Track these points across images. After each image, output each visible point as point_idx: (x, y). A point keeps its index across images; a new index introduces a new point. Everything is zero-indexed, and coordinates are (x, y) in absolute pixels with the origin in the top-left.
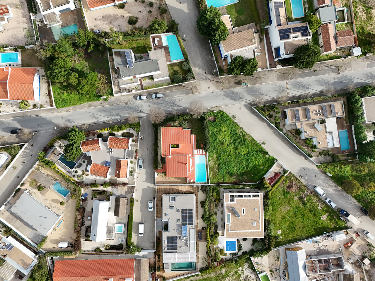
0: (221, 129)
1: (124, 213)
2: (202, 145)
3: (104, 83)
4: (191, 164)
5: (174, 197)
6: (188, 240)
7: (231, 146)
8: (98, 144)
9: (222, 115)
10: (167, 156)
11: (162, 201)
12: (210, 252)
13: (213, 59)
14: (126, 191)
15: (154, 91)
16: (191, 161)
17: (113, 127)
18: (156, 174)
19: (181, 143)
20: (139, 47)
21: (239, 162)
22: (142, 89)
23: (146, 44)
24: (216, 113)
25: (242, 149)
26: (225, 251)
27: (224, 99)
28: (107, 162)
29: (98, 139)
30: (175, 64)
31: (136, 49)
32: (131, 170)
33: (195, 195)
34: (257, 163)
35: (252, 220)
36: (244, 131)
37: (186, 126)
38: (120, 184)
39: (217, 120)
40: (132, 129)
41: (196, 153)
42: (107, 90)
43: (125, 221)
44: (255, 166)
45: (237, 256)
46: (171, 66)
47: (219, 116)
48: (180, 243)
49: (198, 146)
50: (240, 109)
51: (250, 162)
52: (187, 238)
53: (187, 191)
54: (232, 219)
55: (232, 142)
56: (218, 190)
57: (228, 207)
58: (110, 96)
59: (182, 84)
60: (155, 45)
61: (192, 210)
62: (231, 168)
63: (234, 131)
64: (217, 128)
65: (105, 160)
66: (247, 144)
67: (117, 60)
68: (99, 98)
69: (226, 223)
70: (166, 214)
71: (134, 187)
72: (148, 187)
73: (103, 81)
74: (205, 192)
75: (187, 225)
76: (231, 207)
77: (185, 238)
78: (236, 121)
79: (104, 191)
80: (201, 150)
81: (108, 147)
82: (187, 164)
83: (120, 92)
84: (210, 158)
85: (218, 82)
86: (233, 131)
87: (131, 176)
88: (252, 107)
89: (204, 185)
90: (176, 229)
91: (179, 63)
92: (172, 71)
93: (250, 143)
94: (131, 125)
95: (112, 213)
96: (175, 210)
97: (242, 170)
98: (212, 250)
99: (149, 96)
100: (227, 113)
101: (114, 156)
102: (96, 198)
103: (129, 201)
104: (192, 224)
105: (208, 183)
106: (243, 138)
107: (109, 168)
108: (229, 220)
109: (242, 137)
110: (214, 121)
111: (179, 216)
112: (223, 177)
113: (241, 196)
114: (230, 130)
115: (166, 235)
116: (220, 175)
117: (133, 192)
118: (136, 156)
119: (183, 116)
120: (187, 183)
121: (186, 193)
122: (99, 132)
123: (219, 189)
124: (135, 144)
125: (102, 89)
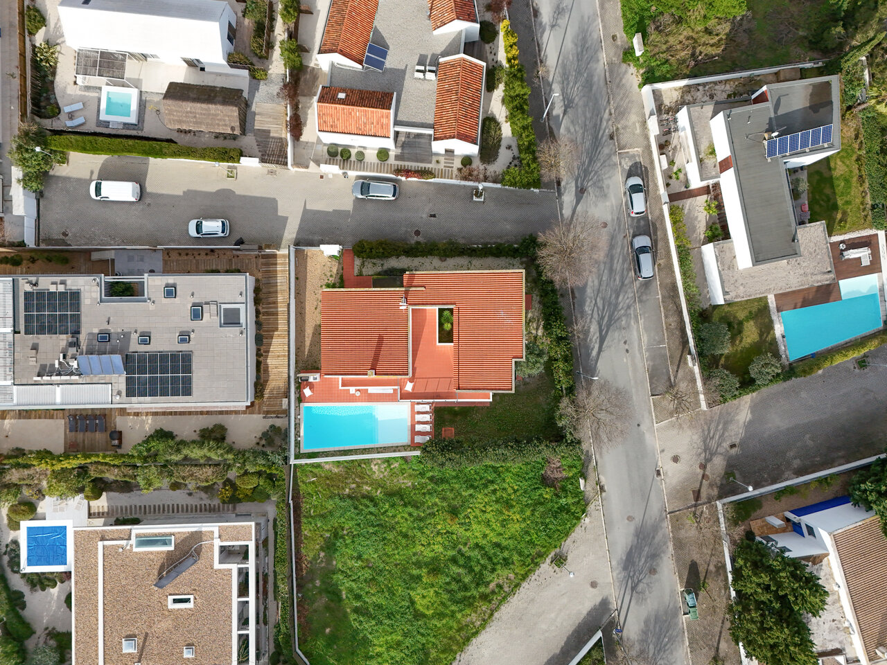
0: (512, 506)
1: (180, 122)
2: (449, 432)
3: (694, 48)
4: (372, 390)
5: (242, 320)
6: (64, 378)
7: (445, 548)
8: (454, 16)
9: (568, 511)
10: (406, 292)
11: (228, 271)
12: (18, 466)
13: (786, 475)
14: (269, 132)
15: (660, 245)
16: (389, 390)
17: (522, 80)
18: (333, 250)
19: (458, 348)
20: (832, 187)
21: (381, 579)
22: (673, 197)
23: (844, 213)
24: (578, 487)
25: (432, 591)
26: (25, 524)
27: (630, 518)
28: (384, 54)
29: (474, 21)
30: (769, 326)
31: (826, 175)
32: (353, 152)
33: (247, 407)
34: (378, 649)
35: (147, 635)
36: (504, 598)
37: (528, 371)
38: (295, 107)
39: (547, 493)
40: (514, 158)
41: (418, 408)
42: (667, 61)
43: (149, 129)
44: (366, 642)
45: (8, 570)
46: (761, 313)
47: (563, 501)
48: (53, 344)
49: (447, 417)
50: (594, 585)
51: (381, 623)
52: (71, 374)
53: (266, 370)
54: (152, 553)
55: (460, 551)
56: (268, 497)
57: (197, 536)
58: (642, 71)
59: (690, 353)
60: (842, 246)
61: (187, 392)
62: (360, 548)
63: (504, 559)
64: (515, 491)
65: (391, 47)
66: (453, 612)
67: (796, 94)
68: (634, 29)
69: (137, 530)
70: (171, 292)
71: (286, 164)
72: (286, 219)
73: (705, 44)
74: (263, 442)
75: (124, 375)
76: (198, 551)
77: (74, 364)
78: (546, 567)
79: (270, 46)
80: (427, 428)
81: (442, 60)
82: (371, 376)
83: (660, 108)
84: (396, 465)
85: (697, 495)
86: (506, 554)
87: (329, 152)
88: (599, 634)
89: (288, 443)
90: (112, 329)
91: (774, 342)
92: (741, 315)
93: (459, 622)
94: (530, 149)
95: (181, 75)
96: (188, 324)
97: (351, 590)
98: (26, 472)
99: (642, 223)
100: (577, 533)
101: (408, 83)
102: (244, 16)
103: (229, 144)
104: (130, 393)
105: (298, 456)
106: (475, 593)
107: (360, 62)
108: (146, 541)
109: (482, 589)
110: (545, 481)
111: (164, 343)
112: (323, 516)
113: (243, 590)
114: (510, 542)
115: (88, 287)
116: (330, 505)
117: (263, 161)
118: (408, 172)
119: (566, 359)
120: (298, 371)
121: (260, 367)
122: (503, 27)
123: (274, 498)
124: (455, 170)
125: (672, 40)
